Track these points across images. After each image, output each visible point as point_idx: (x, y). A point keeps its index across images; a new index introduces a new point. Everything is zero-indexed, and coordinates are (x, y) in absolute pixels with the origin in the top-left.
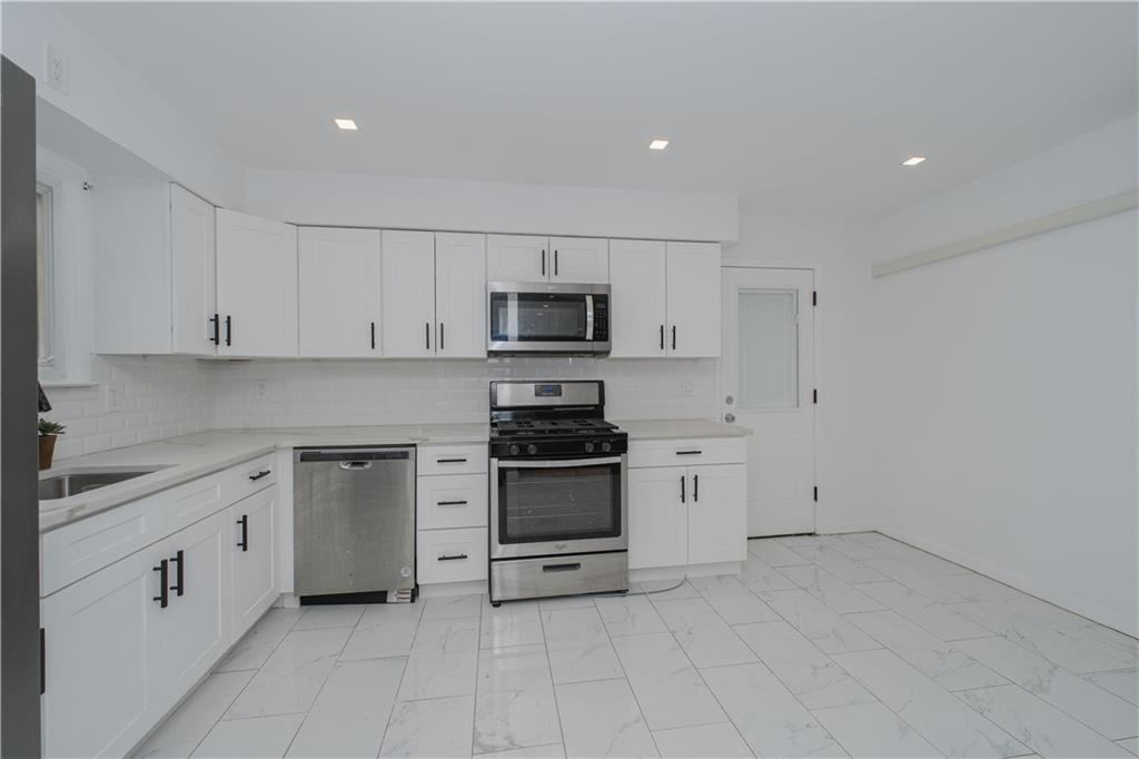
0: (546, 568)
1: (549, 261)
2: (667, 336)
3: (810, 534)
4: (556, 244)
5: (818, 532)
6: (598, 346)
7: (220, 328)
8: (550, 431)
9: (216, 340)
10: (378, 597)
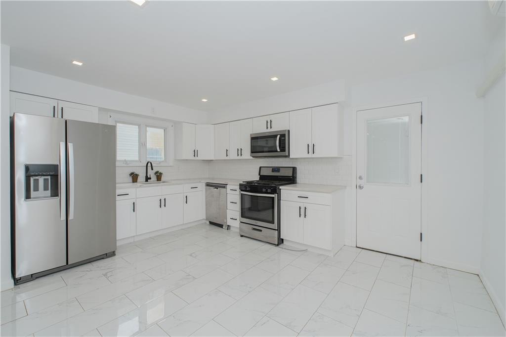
0: (254, 229)
1: (269, 124)
2: (311, 148)
3: (417, 260)
4: (272, 118)
5: (422, 261)
6: (282, 154)
7: (195, 153)
8: (263, 184)
9: (194, 156)
10: (221, 226)
